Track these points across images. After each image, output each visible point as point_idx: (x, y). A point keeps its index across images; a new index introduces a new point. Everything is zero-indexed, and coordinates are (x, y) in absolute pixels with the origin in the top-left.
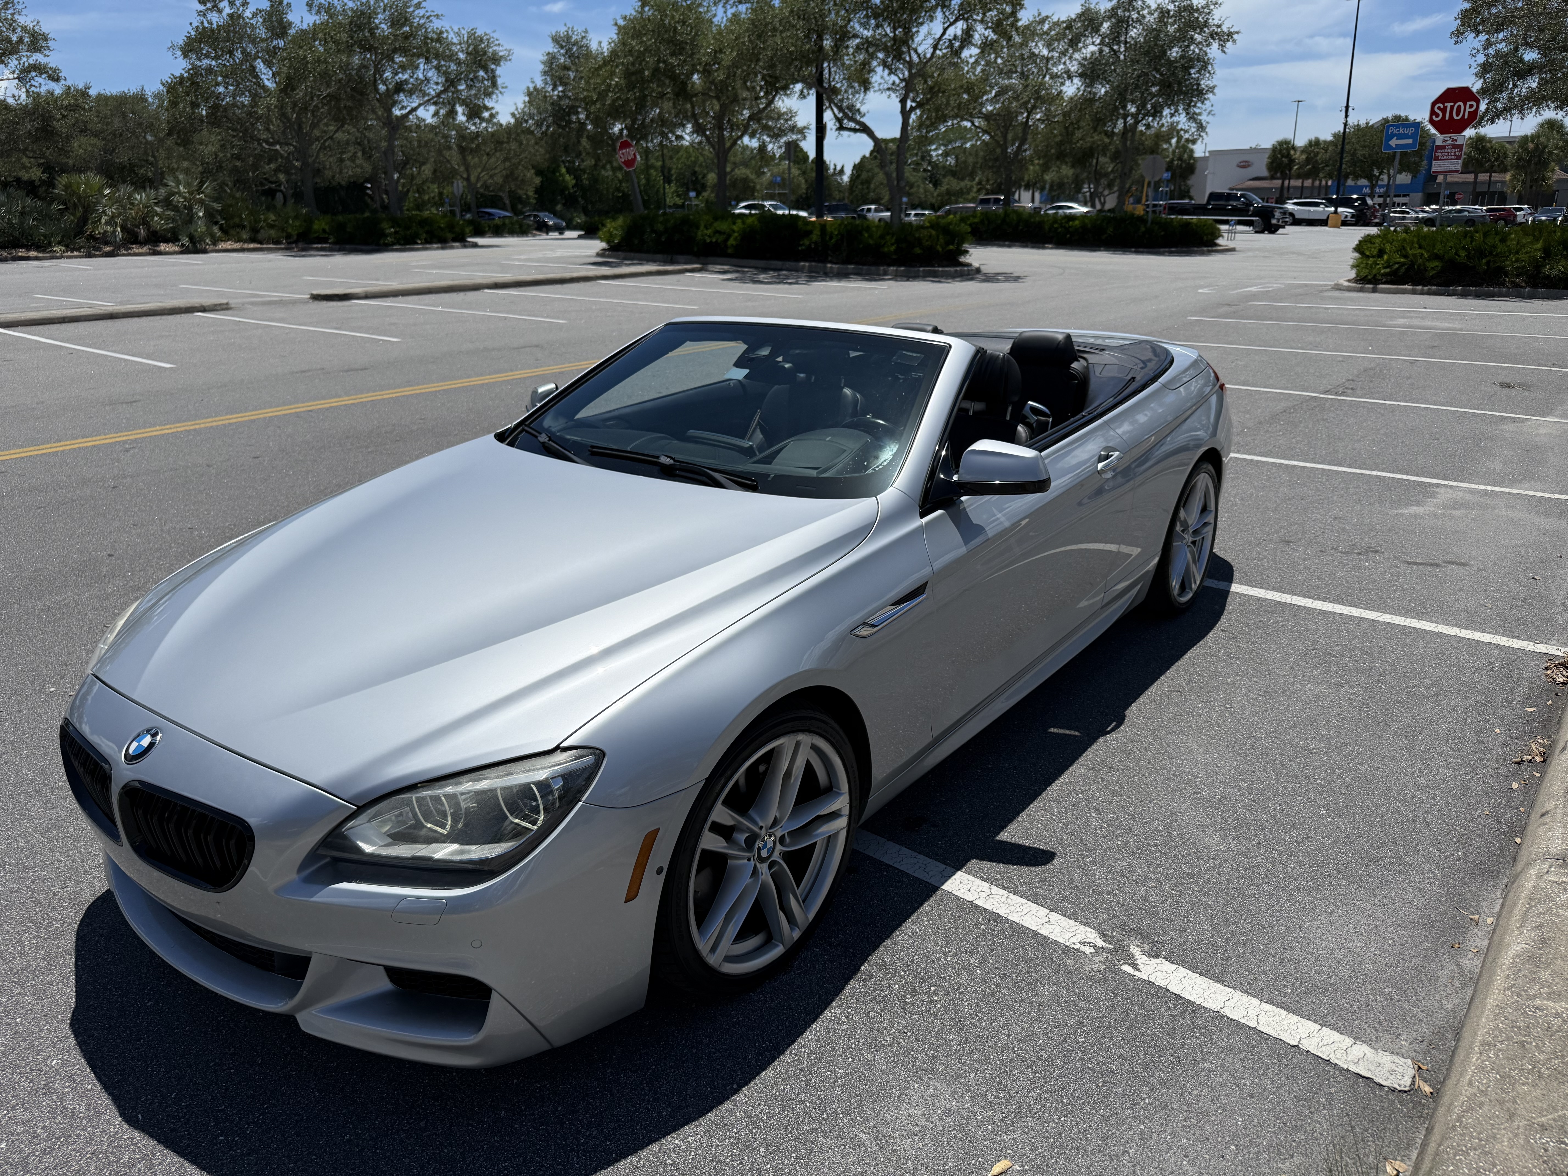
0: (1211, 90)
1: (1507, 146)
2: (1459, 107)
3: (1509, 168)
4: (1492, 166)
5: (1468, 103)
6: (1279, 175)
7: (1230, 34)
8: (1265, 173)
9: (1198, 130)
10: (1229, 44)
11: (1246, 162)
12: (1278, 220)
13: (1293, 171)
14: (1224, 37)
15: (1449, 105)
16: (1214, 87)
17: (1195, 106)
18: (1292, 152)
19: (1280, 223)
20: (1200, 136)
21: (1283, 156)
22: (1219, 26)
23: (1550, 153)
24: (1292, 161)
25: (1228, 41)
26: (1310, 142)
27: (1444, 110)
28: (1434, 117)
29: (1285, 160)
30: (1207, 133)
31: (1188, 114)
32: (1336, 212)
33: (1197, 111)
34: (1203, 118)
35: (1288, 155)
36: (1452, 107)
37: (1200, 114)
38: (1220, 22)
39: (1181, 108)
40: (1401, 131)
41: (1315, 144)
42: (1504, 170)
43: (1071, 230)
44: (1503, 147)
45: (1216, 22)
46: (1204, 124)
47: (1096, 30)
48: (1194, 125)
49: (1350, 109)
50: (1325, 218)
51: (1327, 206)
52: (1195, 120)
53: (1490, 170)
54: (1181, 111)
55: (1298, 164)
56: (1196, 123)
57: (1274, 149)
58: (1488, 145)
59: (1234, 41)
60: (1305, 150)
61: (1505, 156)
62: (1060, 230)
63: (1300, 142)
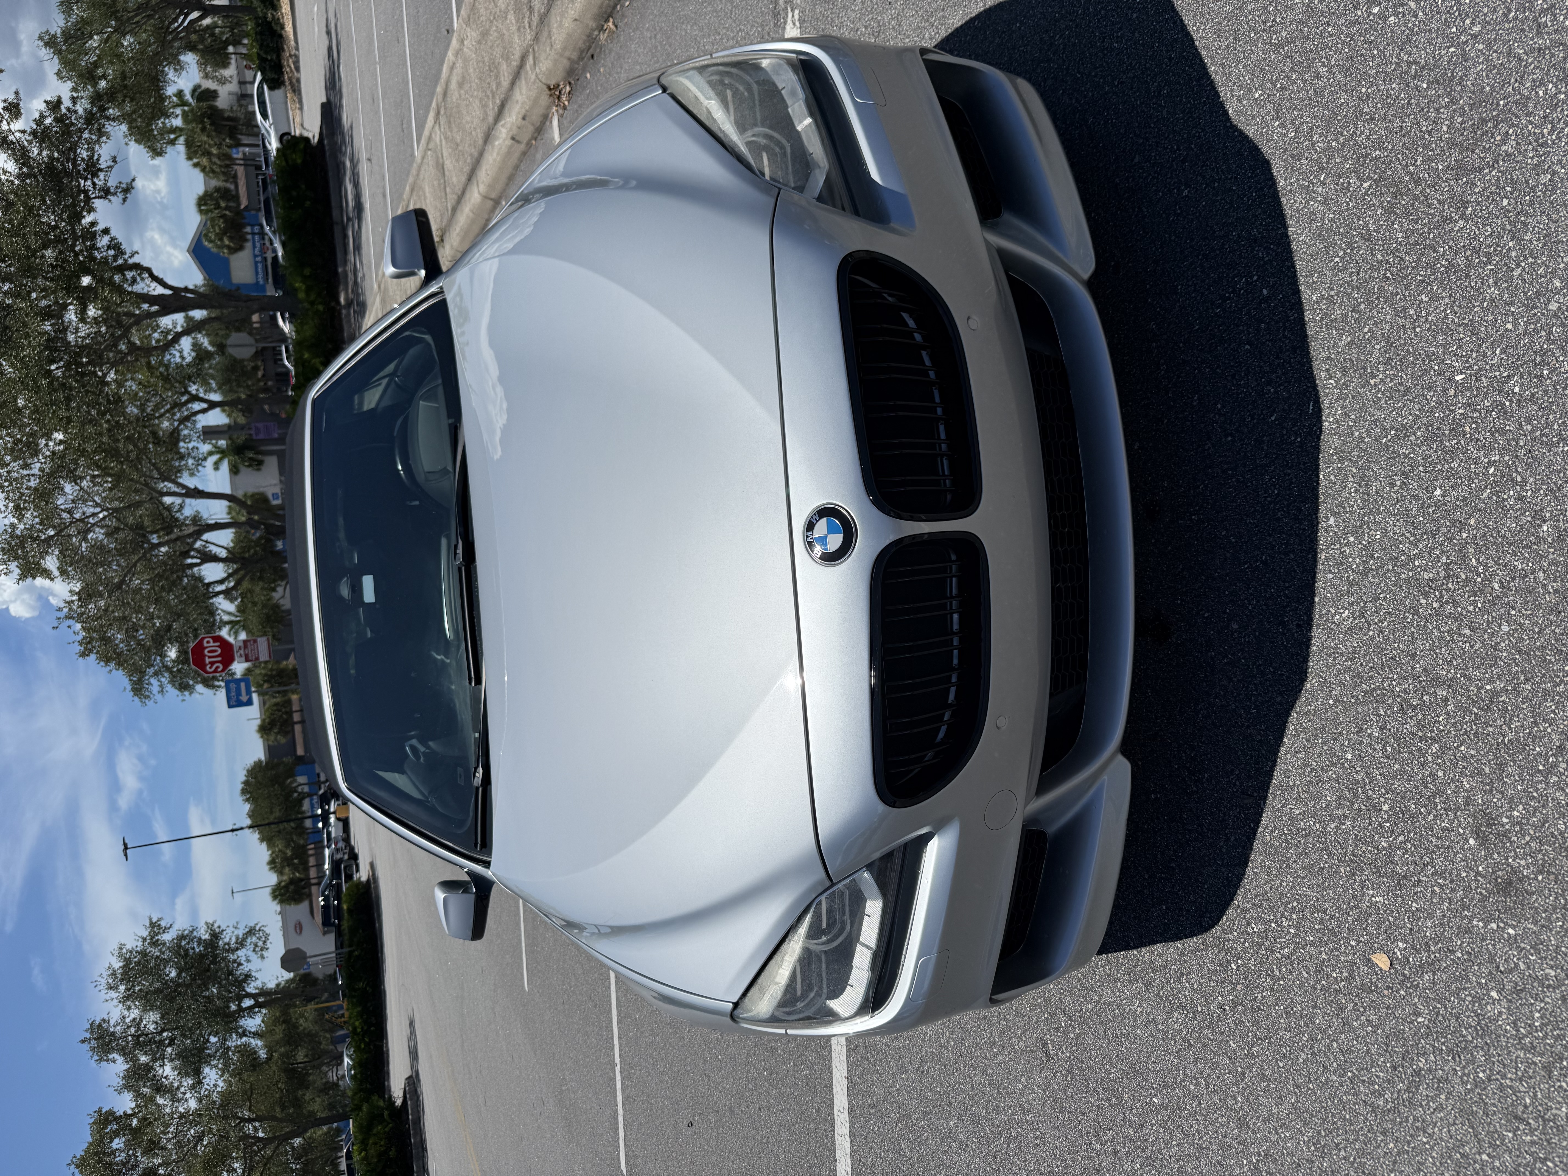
0: (209, 926)
1: (267, 706)
2: (209, 652)
3: (286, 698)
4: (286, 713)
5: (205, 645)
6: (307, 890)
7: (152, 925)
8: (305, 904)
9: (254, 934)
10: (163, 924)
11: (296, 927)
12: (344, 854)
13: (302, 876)
14: (155, 927)
15: (207, 660)
16: (207, 923)
17: (228, 944)
18: (283, 884)
19: (347, 851)
20: (260, 930)
21: (288, 891)
22: (144, 939)
23: (271, 670)
24: (292, 881)
25: (159, 925)
26: (271, 869)
27: (212, 663)
28: (219, 670)
29: (292, 888)
30: (257, 924)
31: (237, 949)
32: (334, 813)
33: (234, 940)
34: (240, 933)
35: (286, 887)
36: (210, 657)
37: (237, 938)
38: (141, 940)
39: (232, 957)
40: (233, 694)
41: (273, 864)
42: (289, 702)
43: (365, 1028)
44: (268, 709)
45: (140, 944)
46: (247, 930)
47: (148, 1068)
48: (249, 940)
49: (235, 827)
50: (341, 824)
51: (330, 825)
52: (244, 939)
53: (290, 713)
54: (235, 957)
55: (293, 873)
56: (247, 938)
57: (281, 902)
58: (267, 721)
59: (159, 920)
60: (280, 873)
61: (276, 704)
62: (367, 1040)
63: (273, 879)
